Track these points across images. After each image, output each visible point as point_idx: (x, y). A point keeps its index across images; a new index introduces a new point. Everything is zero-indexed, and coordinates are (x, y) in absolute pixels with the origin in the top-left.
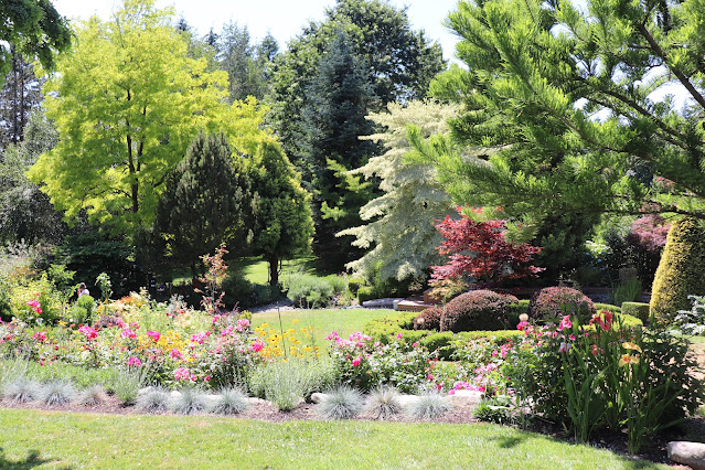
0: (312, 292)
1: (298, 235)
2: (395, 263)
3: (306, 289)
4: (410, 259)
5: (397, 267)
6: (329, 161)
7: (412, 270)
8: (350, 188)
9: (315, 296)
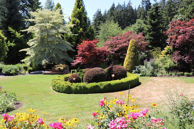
0: (12, 70)
1: (3, 52)
2: (41, 60)
3: (9, 69)
4: (45, 58)
5: (42, 61)
6: (9, 28)
7: (47, 62)
8: (17, 37)
9: (13, 71)
